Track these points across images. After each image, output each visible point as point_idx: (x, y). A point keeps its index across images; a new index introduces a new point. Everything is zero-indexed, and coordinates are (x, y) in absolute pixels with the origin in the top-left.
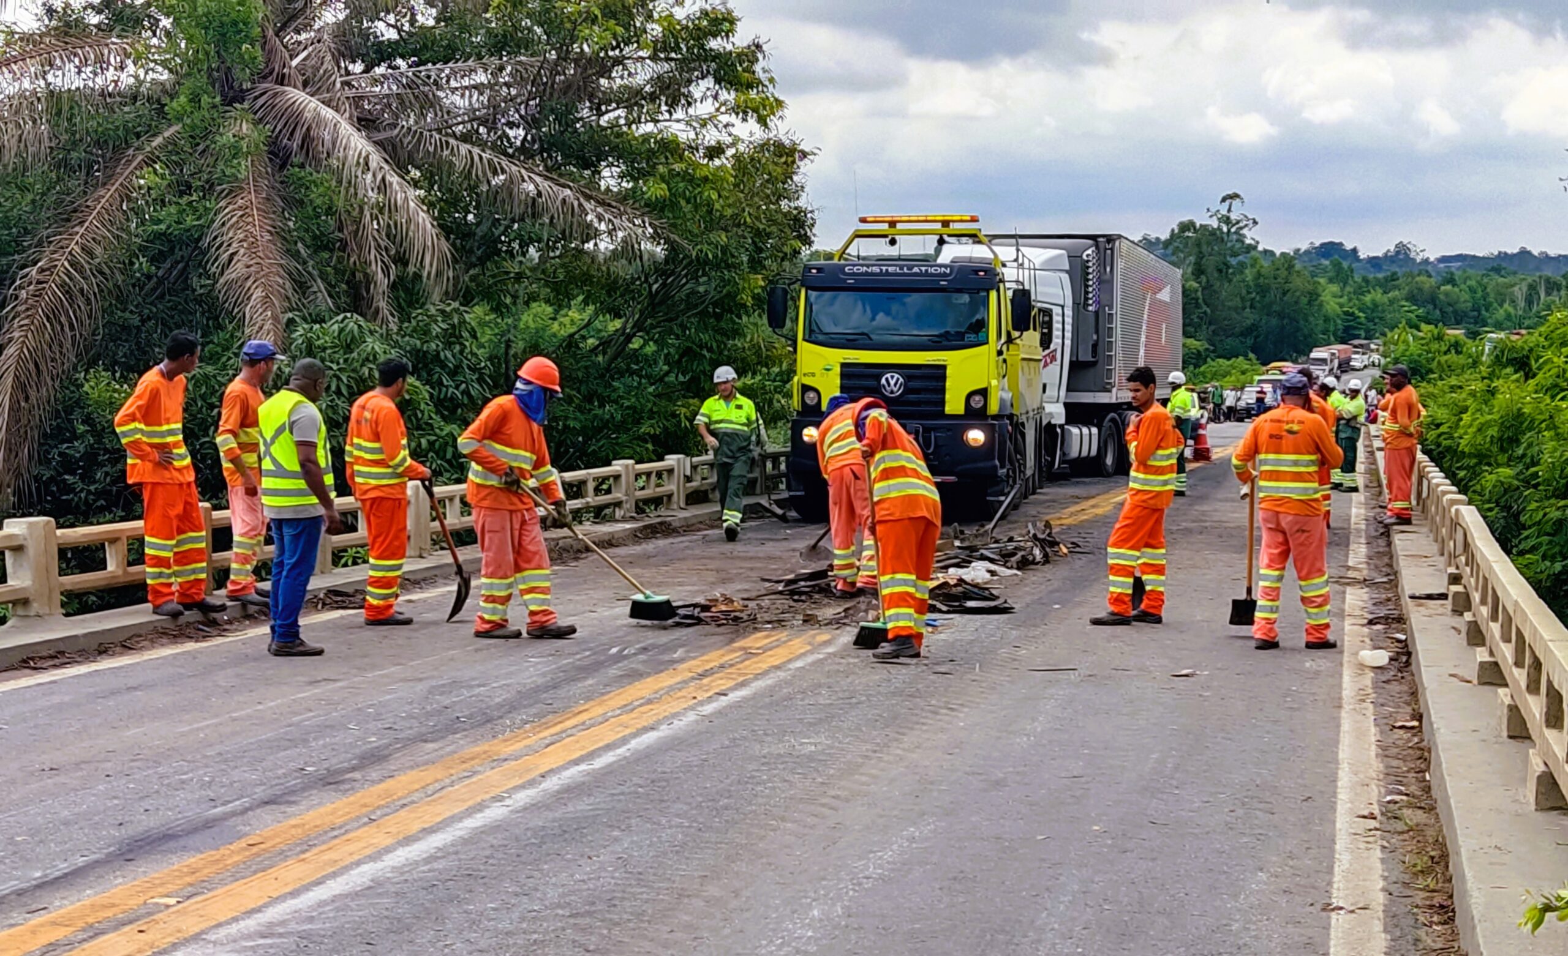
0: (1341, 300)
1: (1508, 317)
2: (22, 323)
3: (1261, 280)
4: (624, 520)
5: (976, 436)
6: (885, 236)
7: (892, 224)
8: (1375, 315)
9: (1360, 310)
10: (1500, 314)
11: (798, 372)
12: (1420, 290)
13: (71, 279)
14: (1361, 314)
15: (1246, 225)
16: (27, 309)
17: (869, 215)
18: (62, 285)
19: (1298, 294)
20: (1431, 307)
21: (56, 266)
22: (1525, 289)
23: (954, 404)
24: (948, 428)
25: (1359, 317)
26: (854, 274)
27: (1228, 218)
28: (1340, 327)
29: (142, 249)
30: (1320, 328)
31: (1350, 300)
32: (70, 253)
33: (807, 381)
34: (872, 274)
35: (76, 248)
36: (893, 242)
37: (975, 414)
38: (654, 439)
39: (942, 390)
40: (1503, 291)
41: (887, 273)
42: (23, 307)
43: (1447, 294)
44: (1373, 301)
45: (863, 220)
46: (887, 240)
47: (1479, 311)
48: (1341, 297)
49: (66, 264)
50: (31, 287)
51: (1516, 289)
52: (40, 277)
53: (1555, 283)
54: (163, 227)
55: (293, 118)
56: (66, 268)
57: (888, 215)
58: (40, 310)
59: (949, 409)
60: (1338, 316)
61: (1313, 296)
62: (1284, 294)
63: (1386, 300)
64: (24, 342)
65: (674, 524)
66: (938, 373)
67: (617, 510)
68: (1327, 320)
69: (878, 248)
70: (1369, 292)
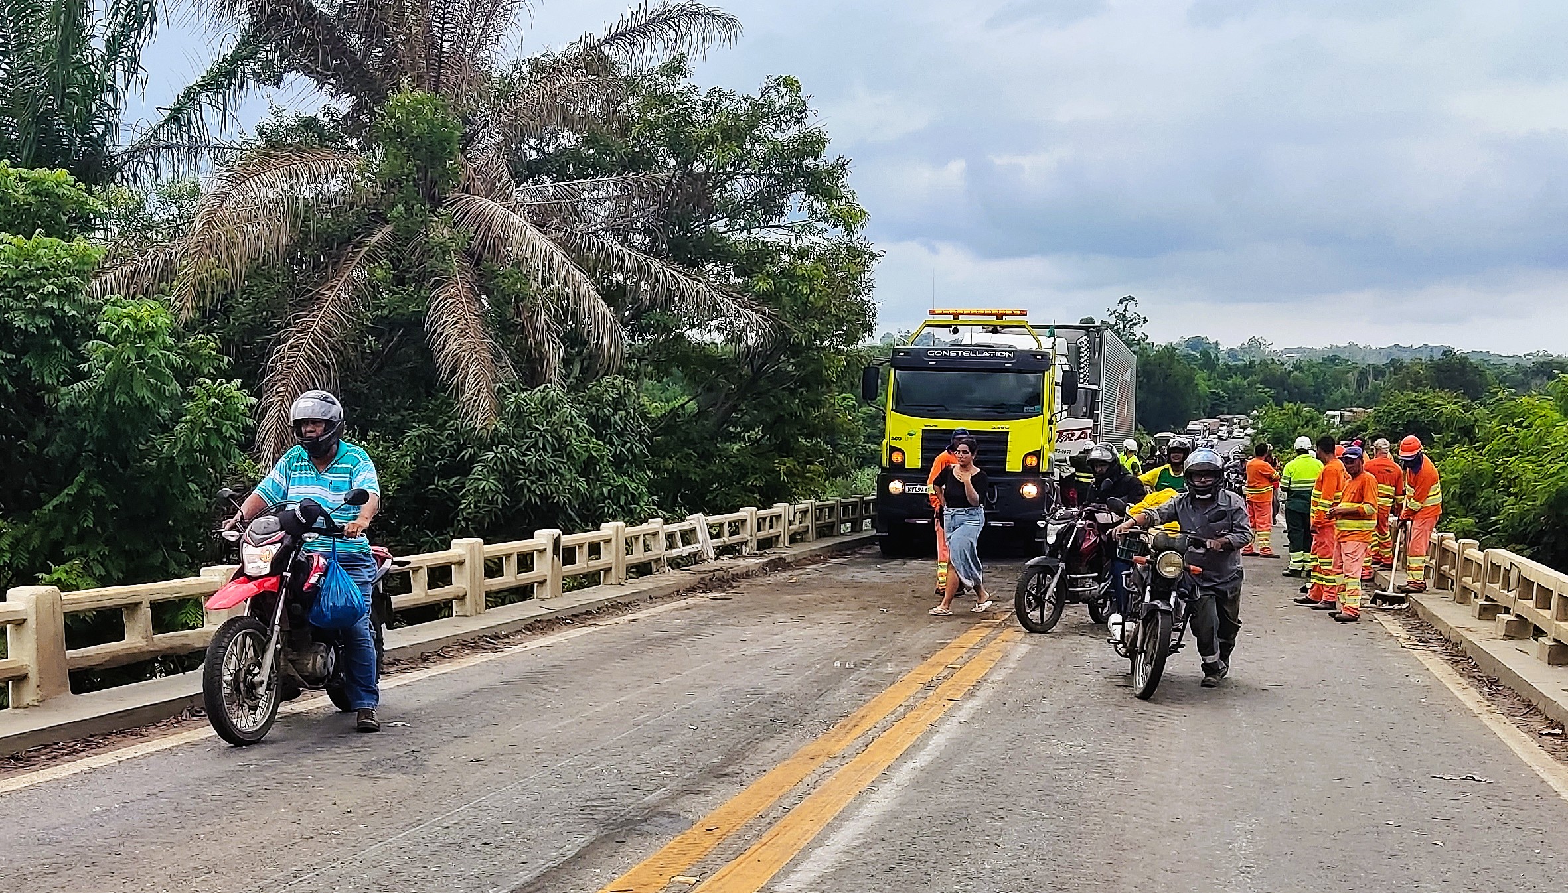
0: (1209, 383)
1: (1344, 397)
2: (278, 390)
3: (1148, 367)
4: (750, 556)
5: (1030, 490)
6: (950, 326)
7: (956, 316)
8: (1236, 395)
9: (1224, 391)
10: (1337, 395)
11: (887, 436)
12: (1273, 375)
13: (314, 353)
14: (1225, 395)
15: (1139, 323)
16: (284, 379)
17: (938, 308)
18: (309, 360)
19: (1178, 377)
20: (1281, 389)
21: (303, 343)
22: (1356, 375)
23: (1014, 464)
24: (1009, 483)
25: (1224, 397)
26: (935, 357)
27: (1124, 316)
28: (1209, 405)
29: (371, 331)
30: (1194, 406)
31: (1215, 384)
32: (313, 332)
33: (894, 444)
34: (950, 357)
35: (317, 328)
36: (955, 331)
37: (1030, 473)
38: (760, 490)
39: (1005, 452)
40: (1340, 376)
41: (962, 356)
42: (280, 377)
43: (1296, 378)
44: (1234, 384)
45: (932, 313)
46: (951, 329)
47: (1319, 394)
48: (1209, 380)
49: (310, 341)
50: (285, 361)
51: (1350, 374)
52: (291, 353)
53: (1381, 371)
54: (386, 312)
55: (484, 223)
56: (310, 345)
57: (953, 308)
58: (292, 379)
59: (1009, 468)
60: (1207, 396)
61: (1190, 380)
62: (1167, 377)
63: (1245, 383)
64: (281, 405)
65: (788, 560)
66: (1001, 439)
67: (744, 547)
68: (1199, 397)
69: (945, 336)
70: (1231, 377)
